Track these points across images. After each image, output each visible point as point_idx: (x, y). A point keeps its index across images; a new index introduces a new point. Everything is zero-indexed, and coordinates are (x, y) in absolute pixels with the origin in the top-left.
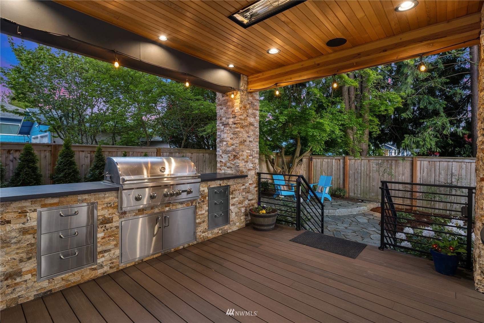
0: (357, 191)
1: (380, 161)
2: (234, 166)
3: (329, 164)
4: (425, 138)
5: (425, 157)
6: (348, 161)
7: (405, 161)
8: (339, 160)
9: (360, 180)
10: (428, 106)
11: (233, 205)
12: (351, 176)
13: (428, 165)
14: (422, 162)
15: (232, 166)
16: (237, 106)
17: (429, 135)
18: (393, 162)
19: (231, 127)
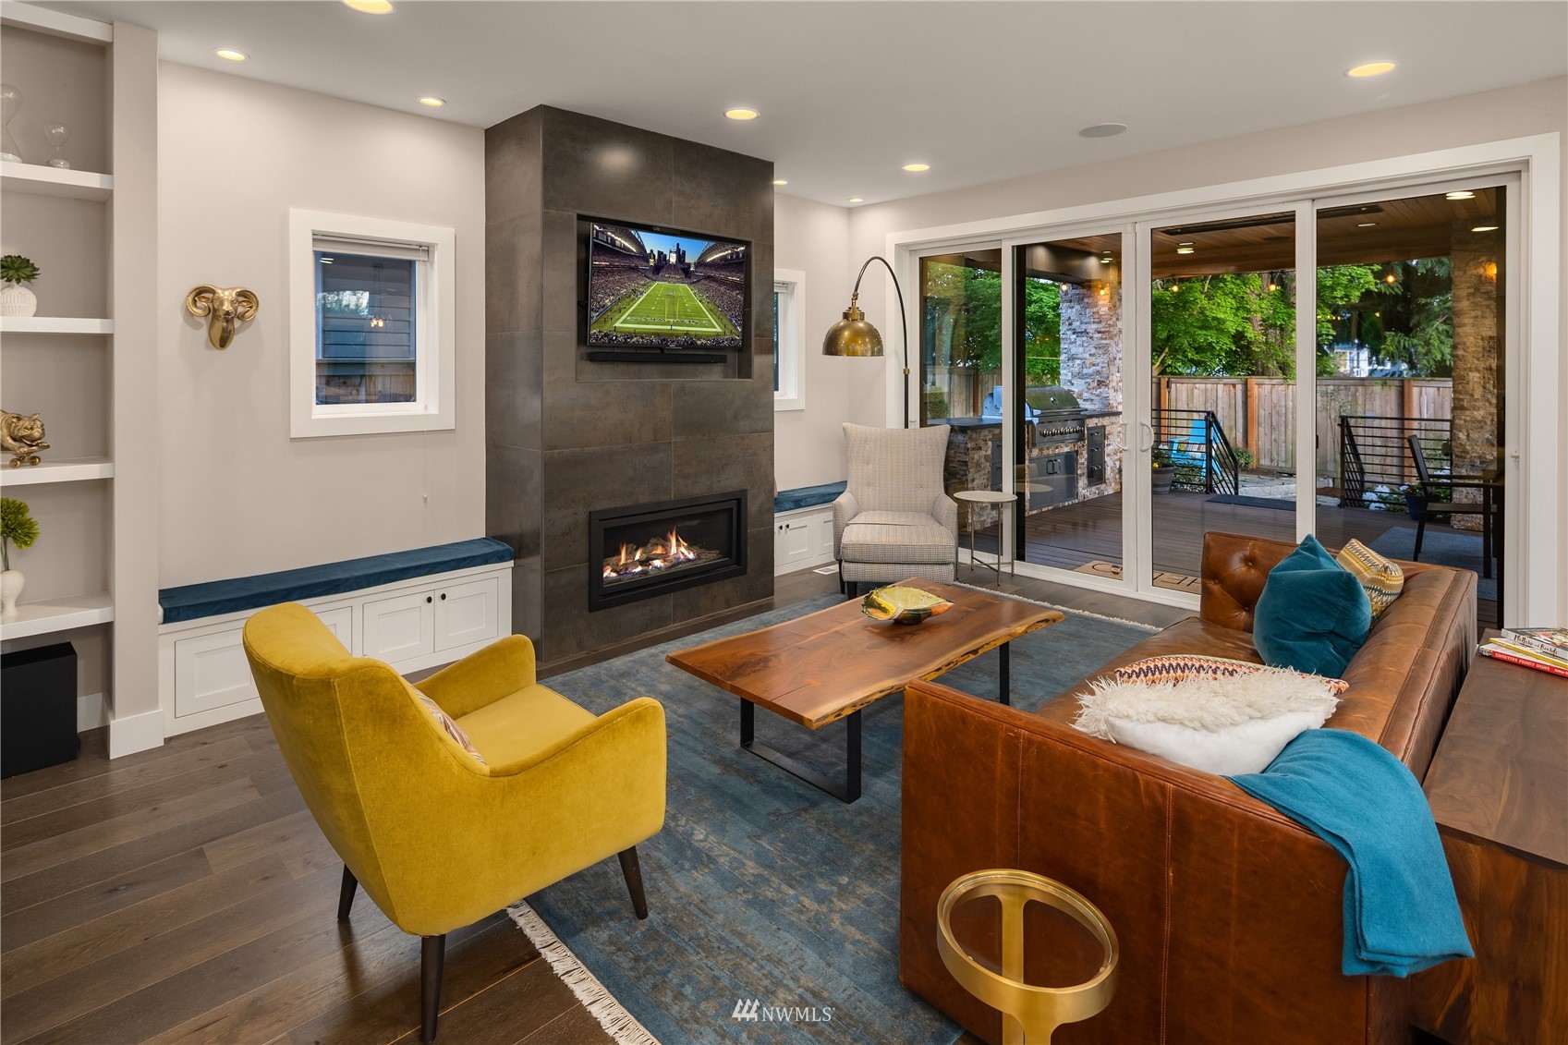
0: (1278, 455)
1: (1331, 387)
2: (1098, 398)
3: (1209, 394)
4: (1430, 339)
5: (1431, 379)
6: (1256, 387)
7: (1386, 388)
8: (1234, 386)
9: (1283, 429)
10: (1437, 269)
11: (1108, 455)
12: (1262, 420)
13: (1436, 396)
14: (1424, 389)
15: (1094, 397)
16: (1103, 305)
17: (1439, 332)
18: (1360, 391)
19: (1091, 338)
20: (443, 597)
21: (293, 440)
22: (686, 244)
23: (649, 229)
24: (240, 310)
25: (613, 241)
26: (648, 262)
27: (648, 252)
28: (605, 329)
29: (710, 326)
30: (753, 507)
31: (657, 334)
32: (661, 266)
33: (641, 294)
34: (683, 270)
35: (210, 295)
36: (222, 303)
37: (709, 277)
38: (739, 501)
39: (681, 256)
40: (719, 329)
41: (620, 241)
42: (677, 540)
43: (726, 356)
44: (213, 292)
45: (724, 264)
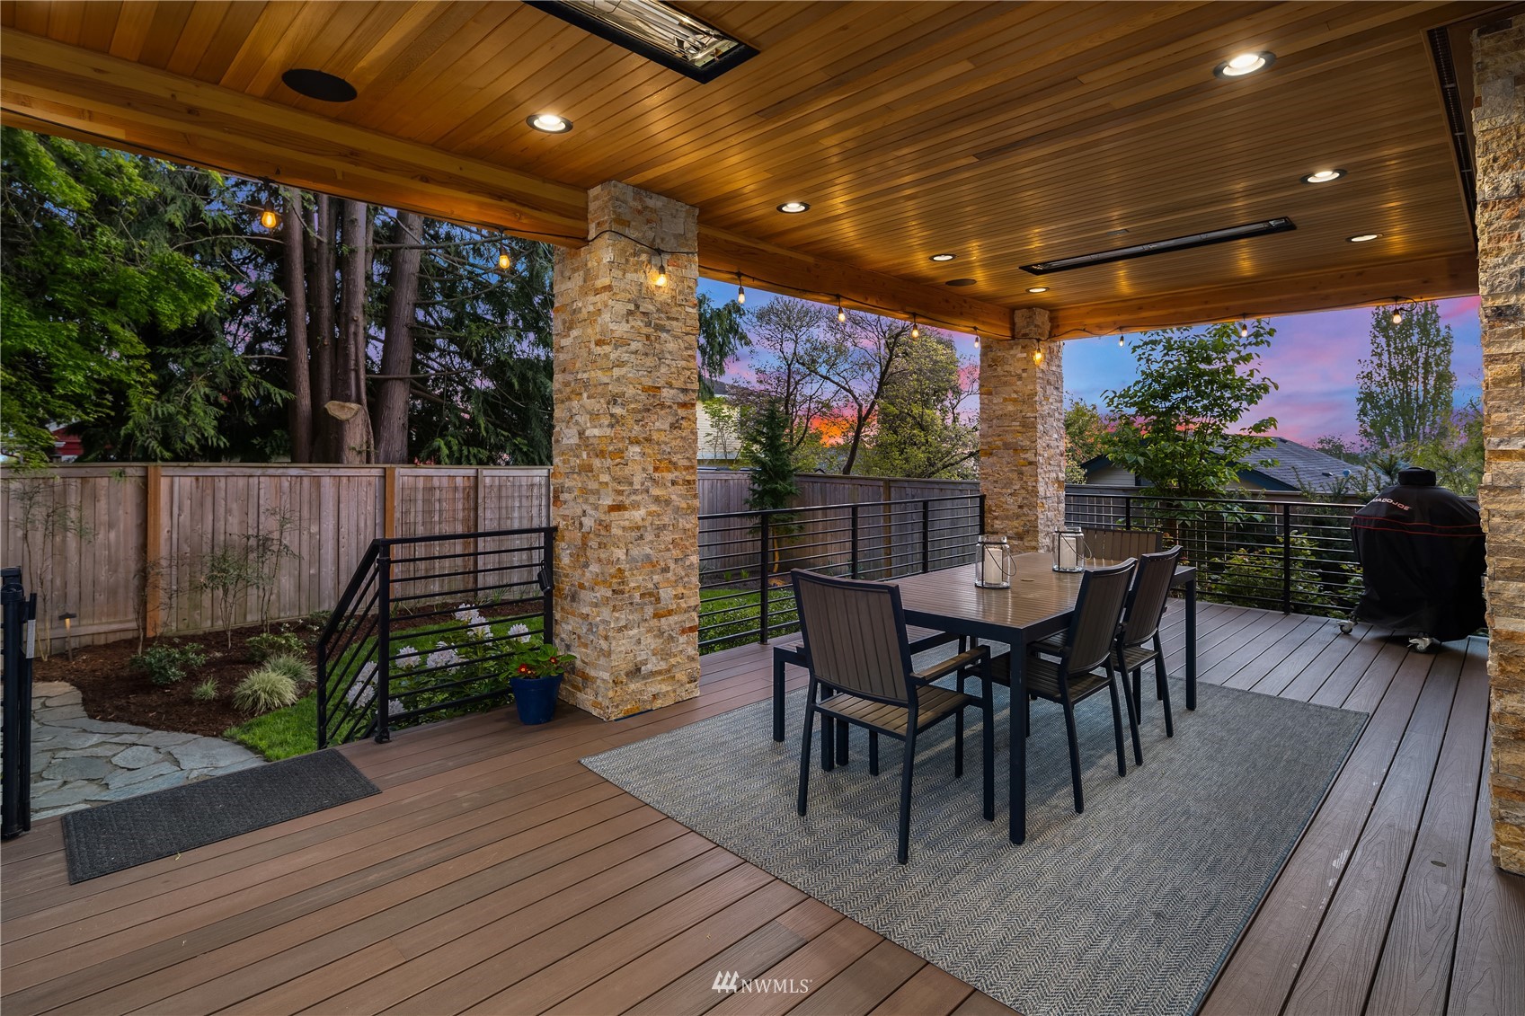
5: (186, 464)
13: (194, 490)
14: (176, 479)
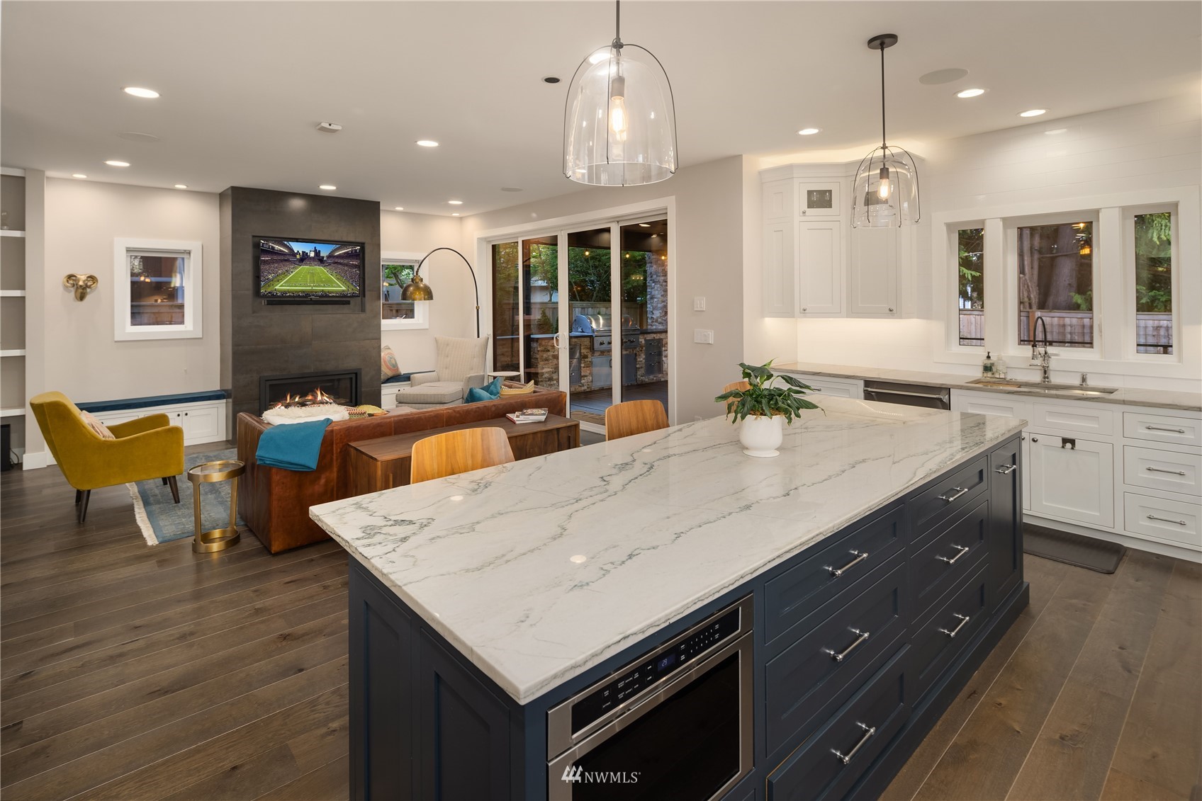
20: (186, 414)
21: (116, 342)
22: (319, 247)
23: (297, 240)
24: (89, 284)
25: (273, 248)
26: (296, 256)
27: (296, 252)
28: (269, 290)
29: (338, 286)
30: (365, 378)
31: (303, 291)
32: (304, 258)
33: (292, 272)
34: (319, 259)
35: (74, 278)
36: (79, 281)
37: (336, 263)
38: (356, 374)
39: (317, 253)
40: (344, 288)
41: (277, 247)
42: (321, 394)
43: (349, 301)
44: (75, 276)
45: (347, 256)
